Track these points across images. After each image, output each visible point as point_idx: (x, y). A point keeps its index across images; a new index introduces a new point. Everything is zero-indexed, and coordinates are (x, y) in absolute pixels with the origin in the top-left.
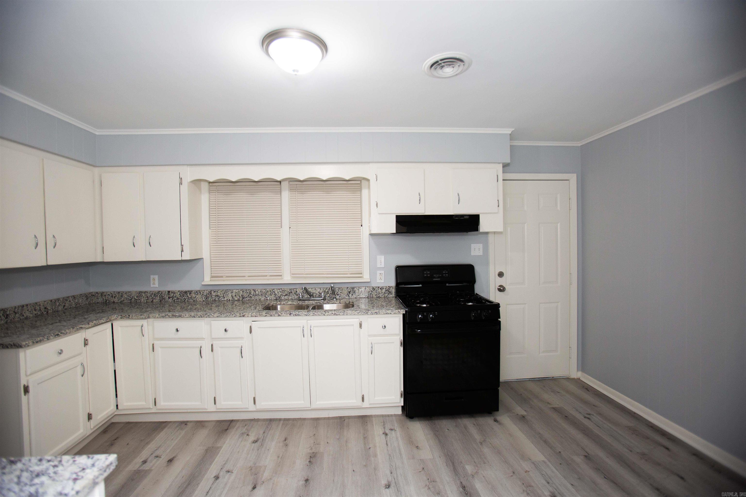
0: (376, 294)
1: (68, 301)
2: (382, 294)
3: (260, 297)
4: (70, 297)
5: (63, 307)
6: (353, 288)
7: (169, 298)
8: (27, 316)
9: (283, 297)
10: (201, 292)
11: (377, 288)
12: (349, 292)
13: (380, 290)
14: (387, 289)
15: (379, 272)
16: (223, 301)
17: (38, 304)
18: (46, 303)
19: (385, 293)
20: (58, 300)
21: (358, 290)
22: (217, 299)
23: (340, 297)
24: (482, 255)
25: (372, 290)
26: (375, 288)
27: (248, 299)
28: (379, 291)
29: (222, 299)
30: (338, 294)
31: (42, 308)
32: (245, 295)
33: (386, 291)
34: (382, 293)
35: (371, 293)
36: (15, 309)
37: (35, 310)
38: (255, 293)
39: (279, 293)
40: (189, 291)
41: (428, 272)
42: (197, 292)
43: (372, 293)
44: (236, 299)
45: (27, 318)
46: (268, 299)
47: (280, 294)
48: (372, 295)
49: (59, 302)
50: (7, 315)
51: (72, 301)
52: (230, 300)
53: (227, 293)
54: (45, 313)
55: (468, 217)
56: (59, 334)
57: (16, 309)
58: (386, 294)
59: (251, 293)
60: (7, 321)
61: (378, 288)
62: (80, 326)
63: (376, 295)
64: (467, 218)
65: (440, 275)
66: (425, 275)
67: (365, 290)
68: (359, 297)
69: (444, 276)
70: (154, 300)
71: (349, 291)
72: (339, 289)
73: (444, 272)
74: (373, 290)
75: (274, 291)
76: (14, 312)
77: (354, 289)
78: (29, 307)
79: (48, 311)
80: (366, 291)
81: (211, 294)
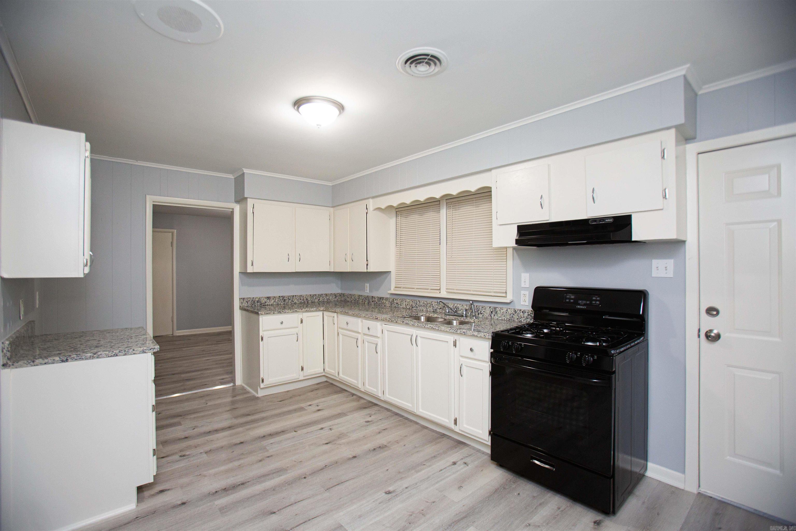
0: (518, 317)
1: (322, 297)
2: (524, 318)
3: (423, 308)
4: (323, 295)
5: (318, 300)
6: (495, 308)
7: (372, 302)
8: (295, 302)
9: (439, 309)
10: (389, 299)
11: (519, 310)
12: (492, 312)
13: (521, 314)
14: (529, 313)
15: (523, 292)
16: (400, 308)
17: (302, 296)
18: (307, 296)
19: (527, 318)
20: (315, 295)
21: (500, 310)
22: (397, 306)
23: (483, 316)
24: (672, 276)
25: (513, 312)
26: (517, 311)
27: (415, 309)
28: (521, 315)
29: (400, 307)
30: (481, 313)
31: (305, 299)
32: (413, 305)
33: (528, 315)
34: (524, 317)
35: (512, 316)
36: (289, 297)
37: (300, 299)
38: (419, 304)
39: (436, 306)
40: (382, 298)
41: (573, 297)
42: (387, 299)
43: (514, 316)
44: (408, 307)
45: (295, 303)
46: (428, 310)
47: (436, 307)
48: (513, 318)
49: (316, 296)
50: (285, 300)
51: (324, 297)
52: (404, 308)
53: (403, 301)
54: (306, 302)
56: (281, 312)
57: (290, 297)
58: (528, 319)
59: (417, 304)
60: (284, 303)
61: (520, 311)
63: (518, 319)
64: (610, 221)
65: (588, 302)
66: (567, 300)
67: (506, 312)
68: (500, 318)
69: (594, 304)
70: (365, 302)
71: (491, 311)
72: (483, 308)
73: (594, 298)
74: (515, 312)
75: (432, 303)
76: (288, 298)
77: (496, 310)
78: (297, 297)
79: (308, 301)
80: (507, 312)
81: (394, 301)
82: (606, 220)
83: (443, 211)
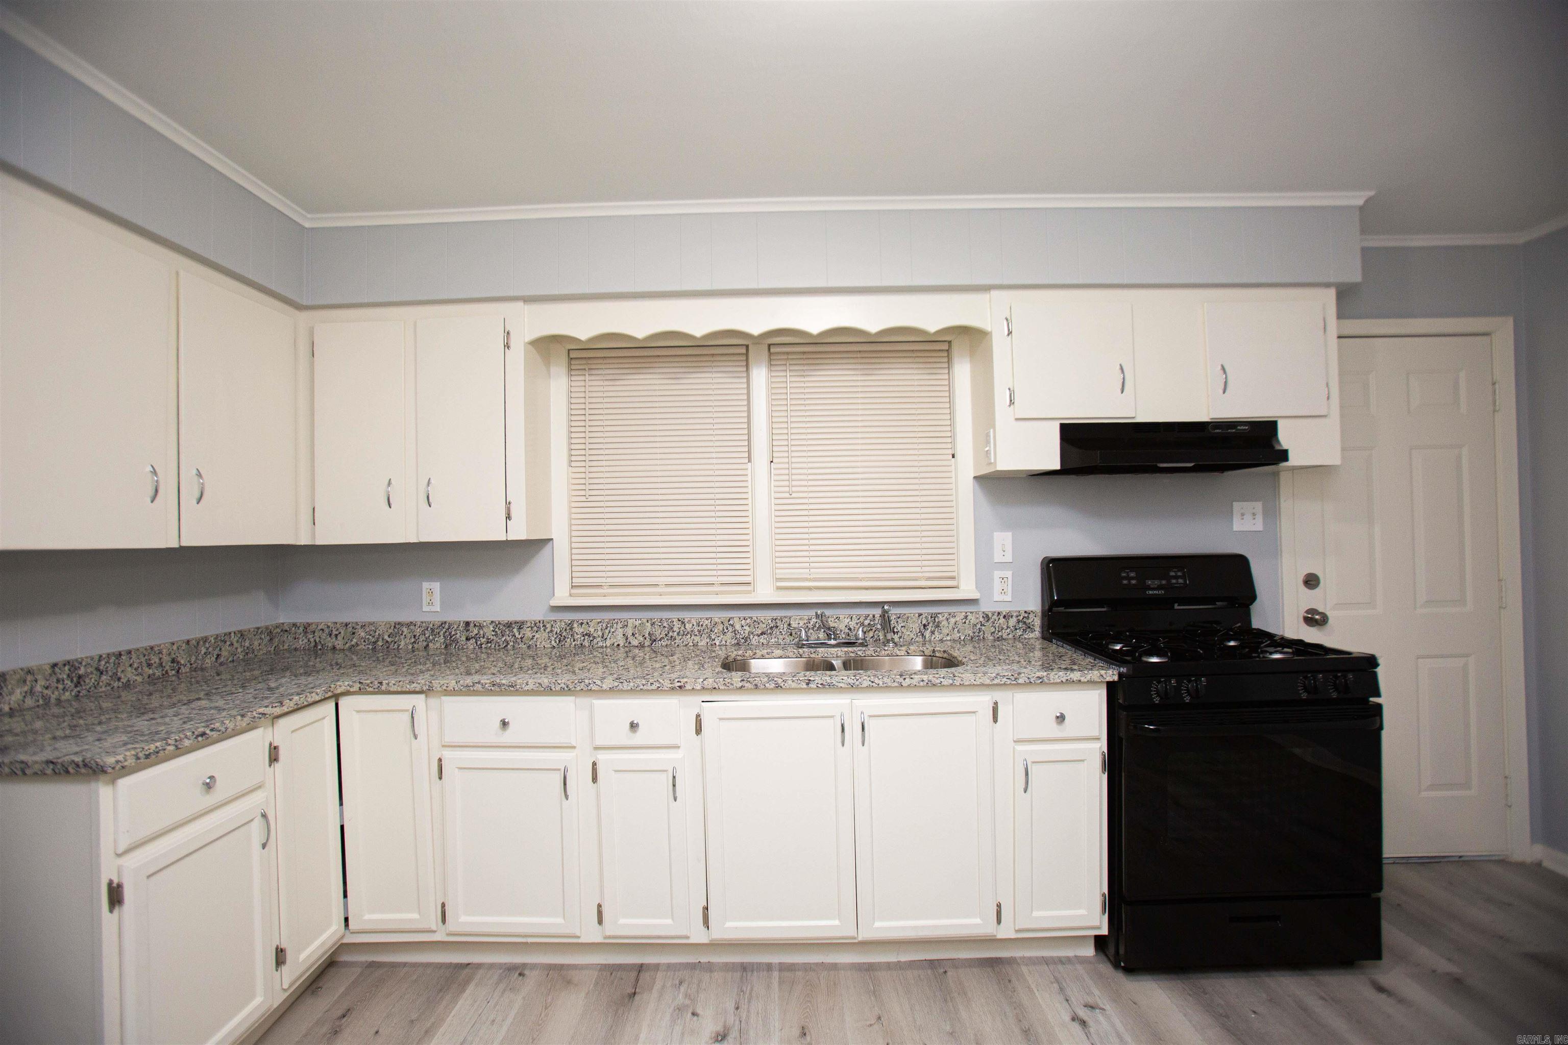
0: (994, 630)
1: (228, 643)
2: (1008, 630)
3: (697, 639)
4: (233, 634)
5: (214, 660)
6: (934, 616)
7: (468, 639)
8: (129, 681)
9: (756, 637)
10: (548, 626)
11: (996, 614)
12: (925, 626)
13: (1002, 620)
14: (1021, 618)
15: (997, 574)
16: (602, 647)
17: (156, 649)
18: (175, 647)
19: (1016, 629)
20: (205, 640)
21: (948, 620)
22: (586, 643)
23: (900, 637)
24: (1261, 530)
25: (982, 619)
26: (990, 615)
27: (664, 644)
28: (1000, 624)
29: (600, 644)
30: (895, 630)
31: (166, 659)
32: (657, 633)
33: (1019, 622)
34: (1008, 627)
35: (979, 629)
36: (99, 661)
37: (149, 665)
38: (683, 628)
39: (745, 628)
40: (516, 623)
41: (1132, 574)
42: (537, 626)
43: (983, 627)
44: (635, 642)
45: (127, 686)
46: (717, 644)
47: (747, 632)
48: (982, 632)
49: (207, 645)
50: (80, 677)
51: (236, 645)
52: (618, 645)
53: (612, 627)
54: (173, 672)
55: (1247, 428)
56: (208, 732)
57: (103, 663)
58: (1018, 631)
59: (672, 628)
60: (79, 692)
61: (998, 615)
62: (261, 710)
63: (994, 632)
64: (1245, 429)
65: (1164, 582)
66: (1125, 582)
67: (964, 621)
68: (949, 638)
69: (1174, 584)
70: (431, 645)
71: (923, 623)
72: (899, 618)
73: (1172, 574)
74: (986, 619)
75: (731, 622)
76: (97, 669)
77: (936, 619)
78: (134, 656)
79: (179, 668)
80: (967, 621)
81: (571, 629)
82: (1239, 428)
83: (760, 375)
